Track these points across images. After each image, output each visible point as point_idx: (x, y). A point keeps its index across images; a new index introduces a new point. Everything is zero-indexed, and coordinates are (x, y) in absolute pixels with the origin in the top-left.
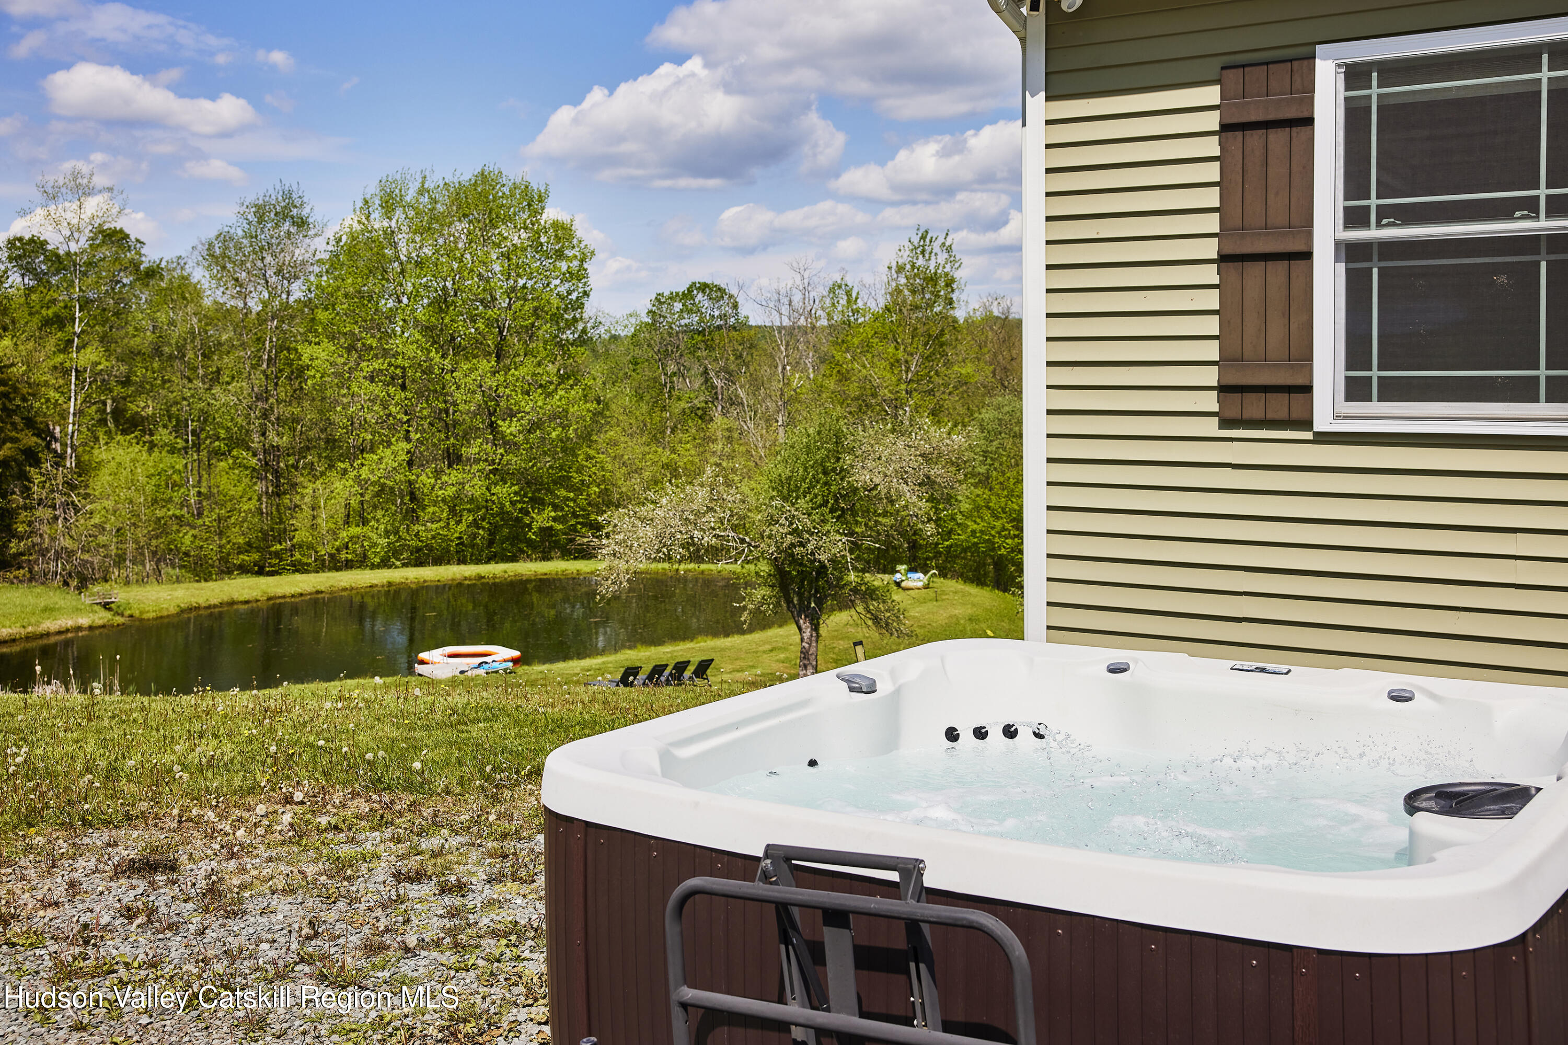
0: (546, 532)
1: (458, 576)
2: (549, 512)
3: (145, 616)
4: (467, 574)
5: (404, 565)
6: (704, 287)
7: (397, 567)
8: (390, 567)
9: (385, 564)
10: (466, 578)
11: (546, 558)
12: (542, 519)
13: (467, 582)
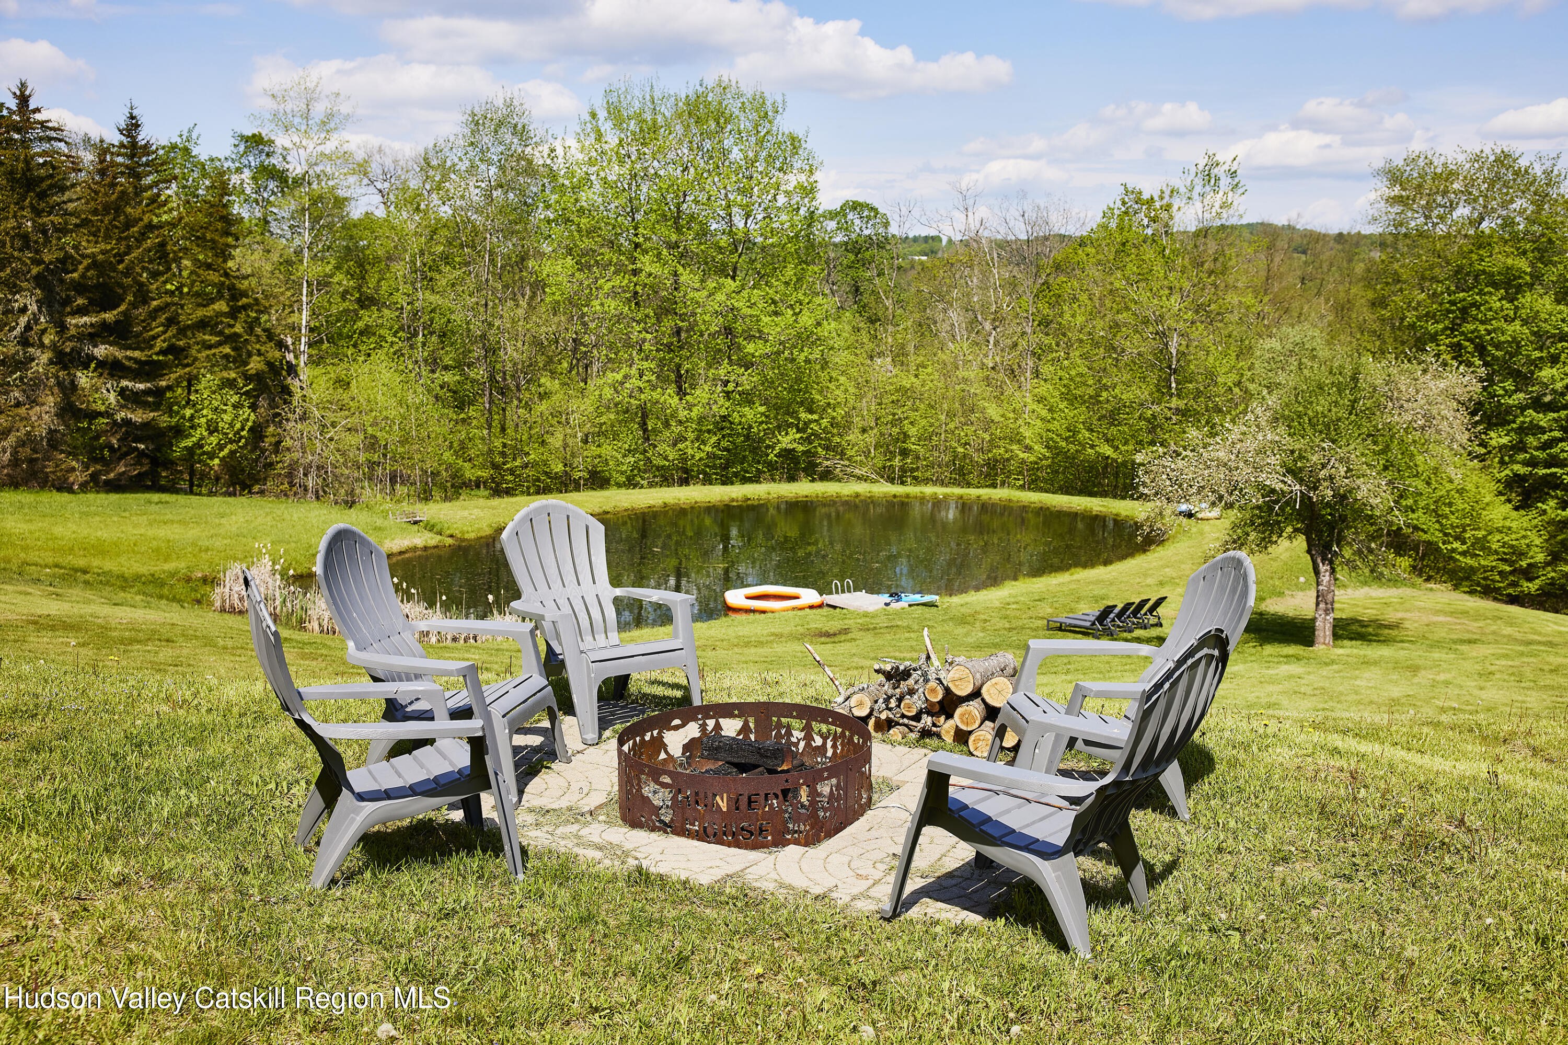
0: (787, 454)
1: (726, 498)
2: (793, 434)
3: (467, 536)
4: (734, 496)
5: (651, 485)
6: (856, 206)
7: (642, 487)
8: (635, 486)
9: (631, 483)
10: (733, 500)
11: (792, 479)
12: (788, 440)
13: (735, 504)
